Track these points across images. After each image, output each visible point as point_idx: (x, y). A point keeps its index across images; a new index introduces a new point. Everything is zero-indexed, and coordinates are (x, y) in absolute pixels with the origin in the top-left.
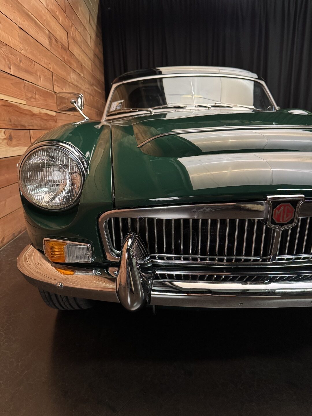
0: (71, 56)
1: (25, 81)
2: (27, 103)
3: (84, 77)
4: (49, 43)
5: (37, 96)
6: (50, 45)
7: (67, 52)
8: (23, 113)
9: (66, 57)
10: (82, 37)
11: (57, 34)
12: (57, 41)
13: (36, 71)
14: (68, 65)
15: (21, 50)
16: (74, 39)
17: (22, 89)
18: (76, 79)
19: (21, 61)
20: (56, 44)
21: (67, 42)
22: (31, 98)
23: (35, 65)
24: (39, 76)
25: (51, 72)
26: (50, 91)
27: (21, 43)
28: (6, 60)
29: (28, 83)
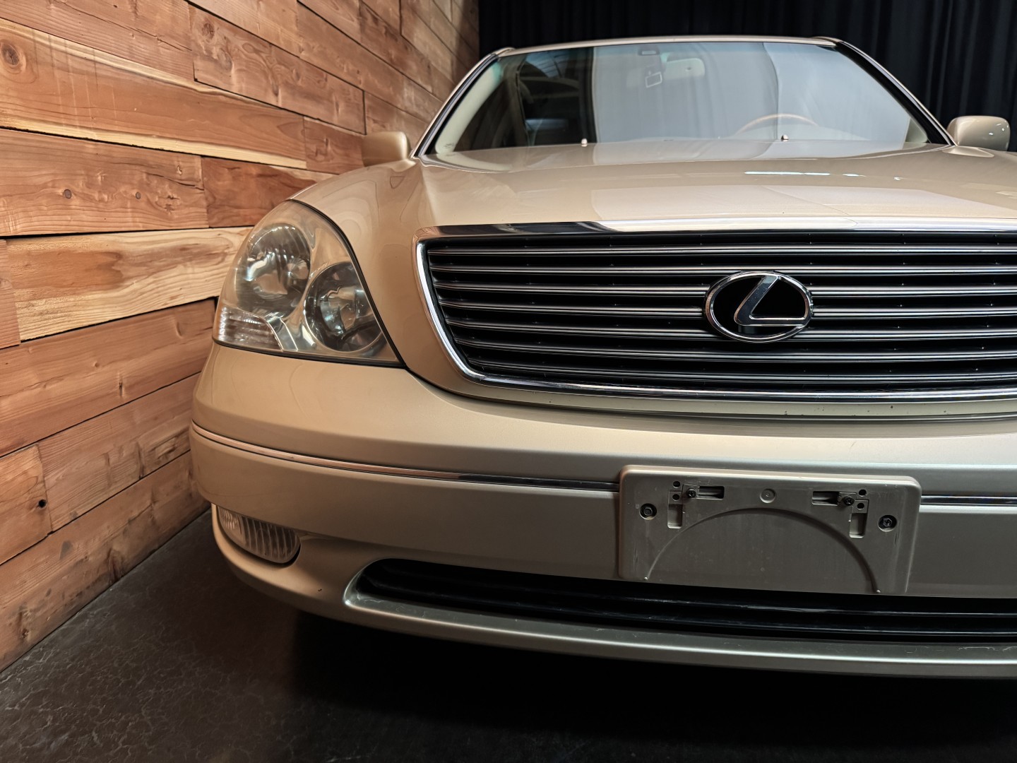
1: (306, 118)
2: (307, 165)
5: (329, 148)
7: (396, 40)
9: (393, 53)
14: (399, 71)
15: (301, 50)
16: (414, 9)
17: (300, 135)
19: (298, 76)
21: (397, 18)
22: (317, 153)
24: (335, 104)
25: (361, 92)
26: (358, 135)
27: (300, 36)
28: (270, 78)
29: (311, 122)
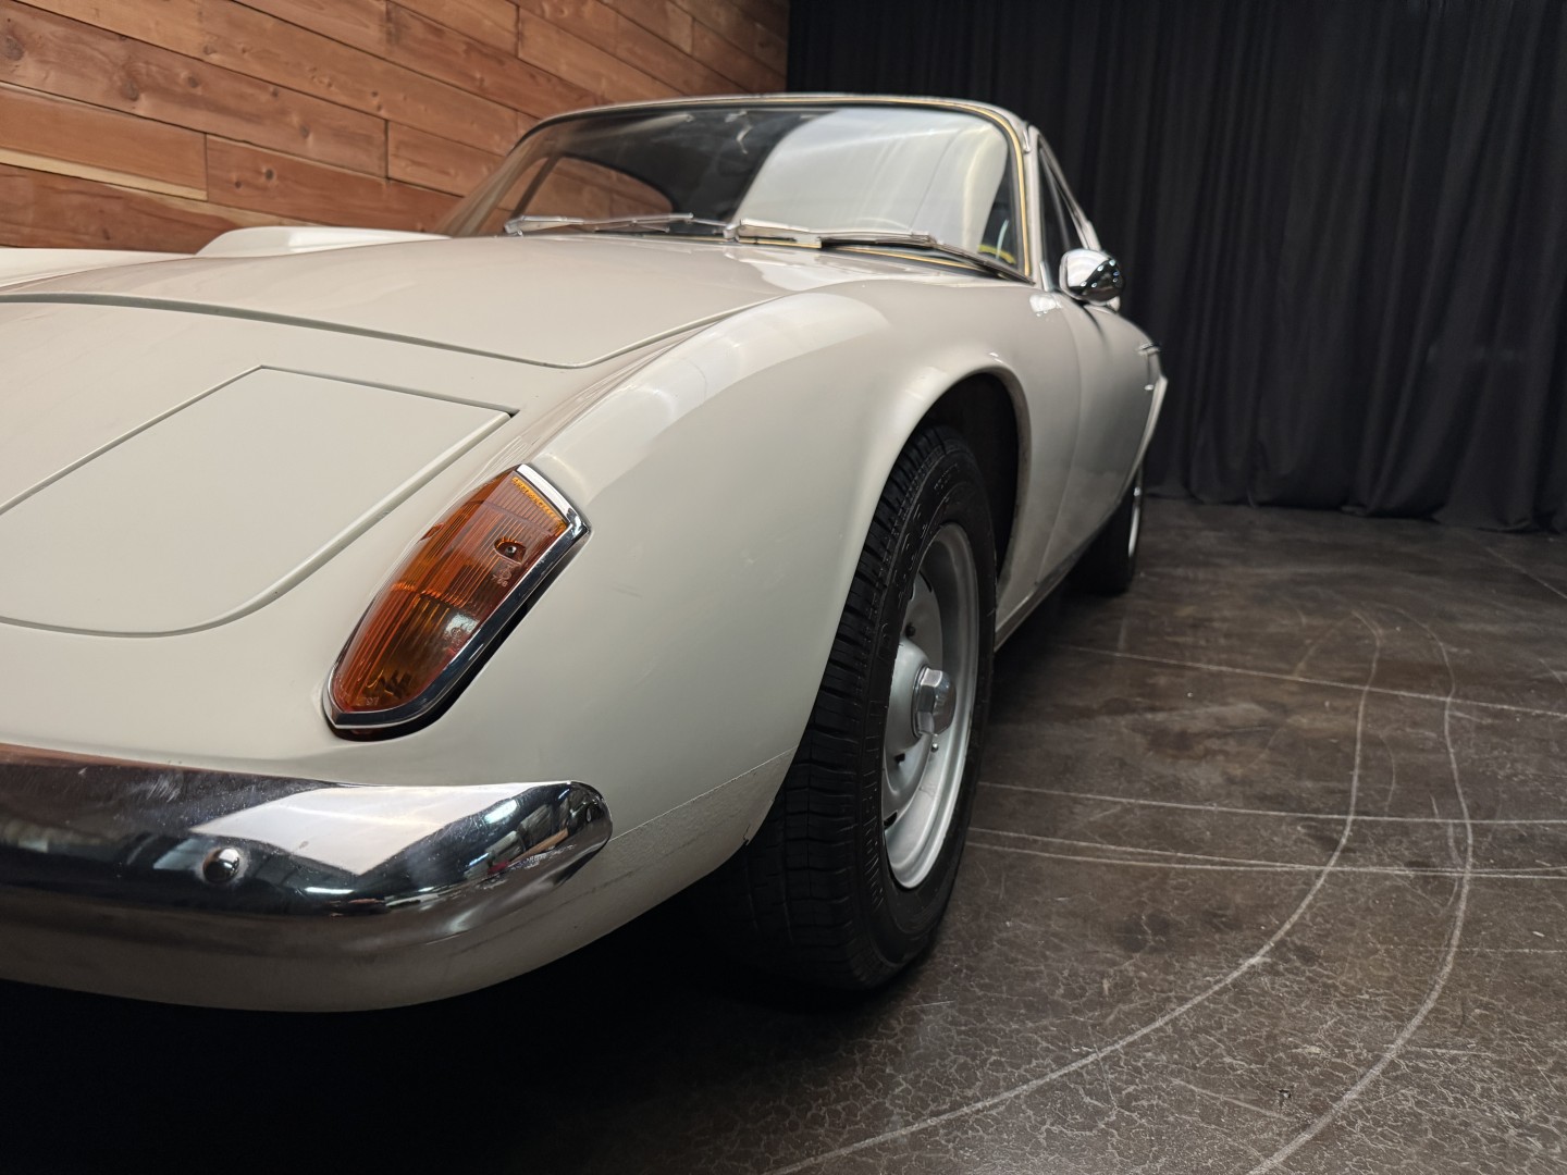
0: (533, 77)
1: (208, 136)
2: (208, 195)
4: (384, 36)
5: (275, 181)
6: (389, 41)
7: (501, 63)
8: (179, 222)
9: (491, 80)
11: (446, 9)
12: (440, 30)
13: (284, 112)
15: (206, 51)
16: (561, 27)
17: (191, 156)
19: (193, 82)
20: (431, 37)
21: (509, 35)
22: (238, 185)
23: (280, 95)
24: (297, 129)
25: (383, 122)
26: (361, 175)
27: (208, 33)
28: (115, 78)
29: (222, 143)
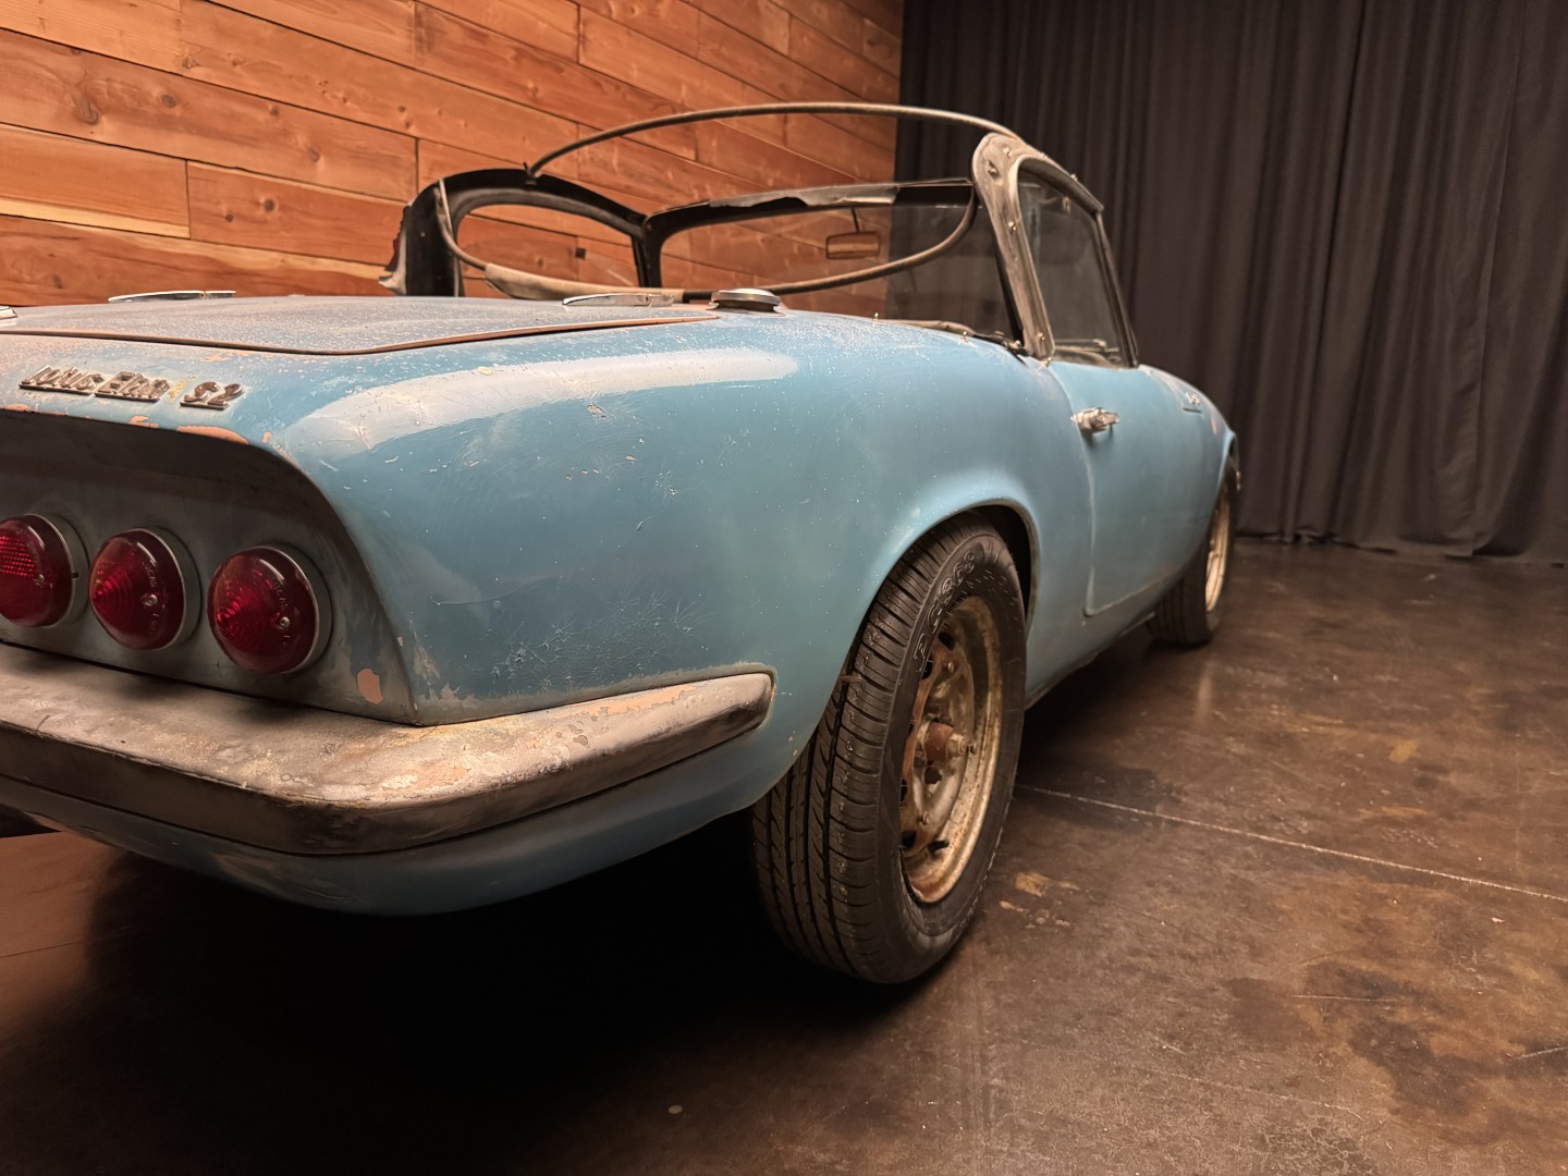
0: (598, 85)
3: (697, 160)
4: (413, 43)
6: (419, 49)
10: (705, 19)
11: (490, 10)
12: (480, 34)
13: (286, 133)
18: (620, 164)
20: (472, 43)
23: (281, 113)
